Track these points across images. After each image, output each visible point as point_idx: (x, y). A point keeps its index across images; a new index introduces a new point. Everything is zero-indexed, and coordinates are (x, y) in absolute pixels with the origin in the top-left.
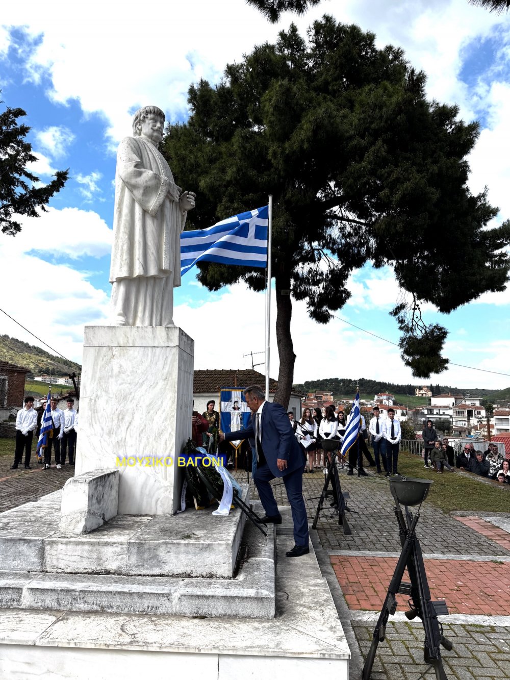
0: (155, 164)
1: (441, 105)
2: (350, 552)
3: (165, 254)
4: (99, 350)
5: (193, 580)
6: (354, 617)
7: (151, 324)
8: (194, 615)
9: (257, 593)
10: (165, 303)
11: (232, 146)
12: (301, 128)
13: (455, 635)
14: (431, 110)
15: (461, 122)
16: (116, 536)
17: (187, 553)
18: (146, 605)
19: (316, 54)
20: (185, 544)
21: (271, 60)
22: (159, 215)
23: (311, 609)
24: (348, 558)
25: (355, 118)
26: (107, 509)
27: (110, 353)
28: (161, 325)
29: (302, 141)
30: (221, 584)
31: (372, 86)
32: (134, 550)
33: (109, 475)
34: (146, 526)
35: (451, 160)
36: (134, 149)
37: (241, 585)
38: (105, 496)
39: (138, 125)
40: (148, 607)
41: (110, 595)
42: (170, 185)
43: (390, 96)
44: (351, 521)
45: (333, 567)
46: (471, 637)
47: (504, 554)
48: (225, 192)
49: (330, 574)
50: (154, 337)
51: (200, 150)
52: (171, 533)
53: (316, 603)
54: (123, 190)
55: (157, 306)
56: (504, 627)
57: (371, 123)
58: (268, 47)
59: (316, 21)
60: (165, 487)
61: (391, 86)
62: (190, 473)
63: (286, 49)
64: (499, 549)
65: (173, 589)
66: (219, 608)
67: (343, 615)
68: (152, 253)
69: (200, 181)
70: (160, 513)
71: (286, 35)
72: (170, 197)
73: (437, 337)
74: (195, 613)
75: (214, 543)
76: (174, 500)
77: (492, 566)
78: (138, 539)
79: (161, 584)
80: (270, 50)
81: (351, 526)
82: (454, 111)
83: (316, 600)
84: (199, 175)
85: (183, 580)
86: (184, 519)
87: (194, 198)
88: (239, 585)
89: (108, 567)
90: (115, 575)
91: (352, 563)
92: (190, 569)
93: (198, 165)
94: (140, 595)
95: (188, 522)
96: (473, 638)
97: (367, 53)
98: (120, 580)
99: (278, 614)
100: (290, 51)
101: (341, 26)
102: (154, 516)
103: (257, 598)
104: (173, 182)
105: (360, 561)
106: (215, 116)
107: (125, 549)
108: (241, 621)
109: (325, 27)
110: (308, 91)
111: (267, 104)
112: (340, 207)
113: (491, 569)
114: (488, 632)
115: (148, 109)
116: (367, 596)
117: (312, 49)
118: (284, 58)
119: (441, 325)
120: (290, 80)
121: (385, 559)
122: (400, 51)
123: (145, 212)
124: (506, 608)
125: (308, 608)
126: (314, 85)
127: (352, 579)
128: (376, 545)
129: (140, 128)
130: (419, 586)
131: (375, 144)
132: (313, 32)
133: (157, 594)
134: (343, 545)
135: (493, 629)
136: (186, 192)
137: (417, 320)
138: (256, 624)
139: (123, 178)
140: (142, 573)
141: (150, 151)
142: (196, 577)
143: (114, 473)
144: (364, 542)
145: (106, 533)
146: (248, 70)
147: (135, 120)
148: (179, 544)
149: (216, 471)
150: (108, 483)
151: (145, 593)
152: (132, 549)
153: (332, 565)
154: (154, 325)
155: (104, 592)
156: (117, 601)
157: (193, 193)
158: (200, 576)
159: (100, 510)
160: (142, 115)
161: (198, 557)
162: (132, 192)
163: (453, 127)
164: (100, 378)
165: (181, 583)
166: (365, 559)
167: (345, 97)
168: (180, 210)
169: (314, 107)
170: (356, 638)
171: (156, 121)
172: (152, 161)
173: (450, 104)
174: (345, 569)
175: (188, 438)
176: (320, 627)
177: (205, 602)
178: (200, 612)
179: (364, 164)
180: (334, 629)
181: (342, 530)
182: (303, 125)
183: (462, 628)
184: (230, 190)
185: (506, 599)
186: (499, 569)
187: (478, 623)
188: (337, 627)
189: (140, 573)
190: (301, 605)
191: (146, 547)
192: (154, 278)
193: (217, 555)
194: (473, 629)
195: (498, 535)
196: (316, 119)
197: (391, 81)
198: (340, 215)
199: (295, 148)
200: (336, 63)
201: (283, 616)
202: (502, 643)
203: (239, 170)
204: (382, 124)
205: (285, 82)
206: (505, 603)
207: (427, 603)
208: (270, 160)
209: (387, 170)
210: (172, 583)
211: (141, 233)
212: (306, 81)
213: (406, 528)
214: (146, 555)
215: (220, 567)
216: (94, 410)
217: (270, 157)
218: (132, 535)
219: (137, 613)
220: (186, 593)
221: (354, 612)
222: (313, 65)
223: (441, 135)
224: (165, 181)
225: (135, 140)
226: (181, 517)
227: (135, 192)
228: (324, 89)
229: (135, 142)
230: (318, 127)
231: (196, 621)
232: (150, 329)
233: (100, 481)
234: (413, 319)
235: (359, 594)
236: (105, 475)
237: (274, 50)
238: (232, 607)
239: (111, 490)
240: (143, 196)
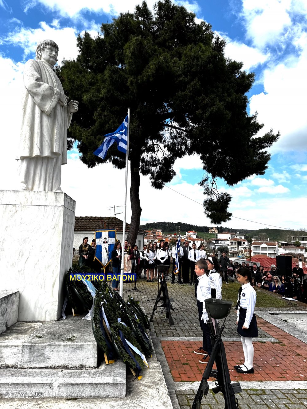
0: (51, 79)
1: (233, 61)
2: (173, 338)
3: (56, 142)
4: (6, 207)
5: (69, 371)
6: (177, 387)
7: (45, 190)
8: (69, 398)
9: (114, 380)
10: (55, 176)
11: (105, 76)
12: (149, 68)
13: (241, 398)
14: (227, 63)
15: (244, 72)
16: (14, 340)
17: (65, 351)
18: (34, 392)
19: (159, 22)
20: (64, 345)
21: (130, 23)
22: (52, 115)
23: (150, 388)
24: (173, 342)
25: (182, 64)
26: (10, 319)
27: (14, 210)
28: (52, 191)
29: (149, 76)
30: (89, 374)
31: (193, 45)
32: (27, 350)
33: (11, 295)
34: (37, 331)
35: (239, 95)
36: (36, 68)
37: (102, 374)
38: (8, 310)
39: (39, 52)
40: (36, 393)
41: (7, 386)
42: (60, 94)
43: (203, 52)
44: (174, 315)
45: (163, 350)
46: (252, 399)
47: (266, 336)
48: (99, 104)
49: (161, 354)
50: (46, 199)
51: (84, 77)
52: (55, 336)
53: (154, 382)
54: (27, 96)
55: (49, 177)
56: (270, 390)
57: (192, 68)
58: (128, 15)
59: (159, 2)
60: (52, 302)
61: (204, 46)
62: (69, 292)
63: (140, 17)
64: (262, 333)
65: (54, 379)
66: (87, 392)
67: (170, 386)
68: (47, 141)
69: (83, 96)
70: (48, 319)
71: (140, 8)
72: (61, 103)
73: (225, 200)
74: (69, 396)
75: (85, 344)
76: (58, 311)
77: (259, 345)
78: (30, 342)
79: (45, 375)
80: (130, 17)
81: (173, 319)
82: (240, 65)
83: (153, 380)
84: (83, 92)
85: (61, 371)
86: (65, 324)
87: (77, 105)
88: (101, 374)
89: (8, 363)
90: (12, 368)
91: (175, 346)
92: (67, 362)
93: (82, 86)
94: (29, 385)
95: (67, 327)
96: (253, 400)
97: (190, 25)
98: (15, 373)
99: (128, 394)
100: (143, 19)
101: (175, 6)
102: (43, 322)
103: (113, 384)
104: (63, 93)
105: (180, 344)
106: (94, 56)
107: (20, 350)
108: (102, 401)
109: (165, 5)
110: (153, 45)
111: (128, 51)
112: (171, 120)
113: (259, 347)
114: (261, 394)
115: (46, 41)
116: (185, 370)
117: (156, 19)
118: (139, 23)
119: (228, 193)
120: (142, 37)
121: (195, 342)
122: (209, 26)
123: (42, 112)
124: (270, 375)
125: (148, 387)
126: (157, 41)
127: (175, 358)
128: (190, 332)
129: (40, 54)
130: (224, 374)
131: (193, 81)
132: (157, 8)
133: (42, 383)
134: (169, 333)
135: (264, 392)
136: (72, 100)
137: (214, 190)
138: (113, 403)
139: (27, 87)
140: (32, 366)
141: (48, 71)
142: (71, 368)
143: (16, 293)
144: (182, 330)
145: (7, 337)
146: (116, 28)
147: (38, 48)
148: (59, 345)
149: (88, 291)
150: (10, 301)
151: (33, 384)
152: (25, 350)
153: (163, 348)
154: (47, 191)
155: (3, 384)
156: (12, 390)
157: (77, 101)
158: (74, 367)
159: (4, 320)
160: (42, 46)
161: (73, 354)
162: (33, 98)
163: (240, 74)
164: (7, 227)
165: (60, 374)
166: (183, 342)
167: (176, 51)
168: (68, 113)
169: (157, 56)
170: (179, 404)
171: (52, 51)
172: (48, 78)
173: (238, 61)
174: (171, 350)
175: (69, 268)
176: (157, 403)
177: (77, 388)
178: (73, 395)
179: (186, 92)
180: (166, 404)
181: (168, 322)
182: (150, 66)
183: (245, 392)
184: (103, 103)
185: (270, 369)
186: (264, 347)
187: (254, 388)
188: (168, 402)
189: (31, 367)
190: (144, 385)
191: (36, 348)
192: (47, 158)
193: (86, 352)
194: (252, 392)
195: (261, 323)
196: (158, 63)
197: (204, 43)
198: (171, 125)
199: (144, 80)
200: (171, 28)
201: (131, 395)
202: (271, 402)
203: (108, 91)
204: (199, 69)
205: (139, 38)
206: (269, 372)
207: (229, 386)
208: (129, 86)
209: (201, 98)
210: (54, 374)
211: (39, 126)
212: (153, 38)
213: (215, 335)
214: (36, 354)
215: (88, 361)
216: (2, 249)
217: (128, 84)
218: (26, 339)
219: (27, 398)
220: (63, 382)
221: (177, 383)
222: (157, 29)
223: (232, 79)
224: (57, 92)
225: (37, 62)
226: (62, 323)
227: (36, 98)
228: (163, 44)
229: (36, 63)
230: (159, 68)
231: (70, 402)
232: (43, 193)
233: (4, 300)
234: (212, 189)
235: (179, 369)
236: (8, 296)
237: (132, 17)
238: (96, 391)
239: (13, 305)
240: (41, 100)
